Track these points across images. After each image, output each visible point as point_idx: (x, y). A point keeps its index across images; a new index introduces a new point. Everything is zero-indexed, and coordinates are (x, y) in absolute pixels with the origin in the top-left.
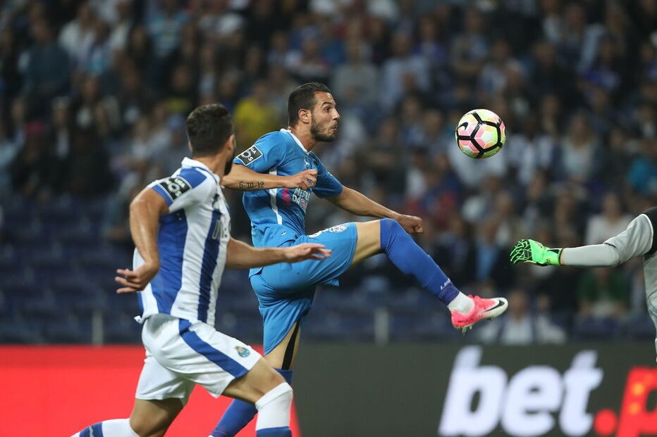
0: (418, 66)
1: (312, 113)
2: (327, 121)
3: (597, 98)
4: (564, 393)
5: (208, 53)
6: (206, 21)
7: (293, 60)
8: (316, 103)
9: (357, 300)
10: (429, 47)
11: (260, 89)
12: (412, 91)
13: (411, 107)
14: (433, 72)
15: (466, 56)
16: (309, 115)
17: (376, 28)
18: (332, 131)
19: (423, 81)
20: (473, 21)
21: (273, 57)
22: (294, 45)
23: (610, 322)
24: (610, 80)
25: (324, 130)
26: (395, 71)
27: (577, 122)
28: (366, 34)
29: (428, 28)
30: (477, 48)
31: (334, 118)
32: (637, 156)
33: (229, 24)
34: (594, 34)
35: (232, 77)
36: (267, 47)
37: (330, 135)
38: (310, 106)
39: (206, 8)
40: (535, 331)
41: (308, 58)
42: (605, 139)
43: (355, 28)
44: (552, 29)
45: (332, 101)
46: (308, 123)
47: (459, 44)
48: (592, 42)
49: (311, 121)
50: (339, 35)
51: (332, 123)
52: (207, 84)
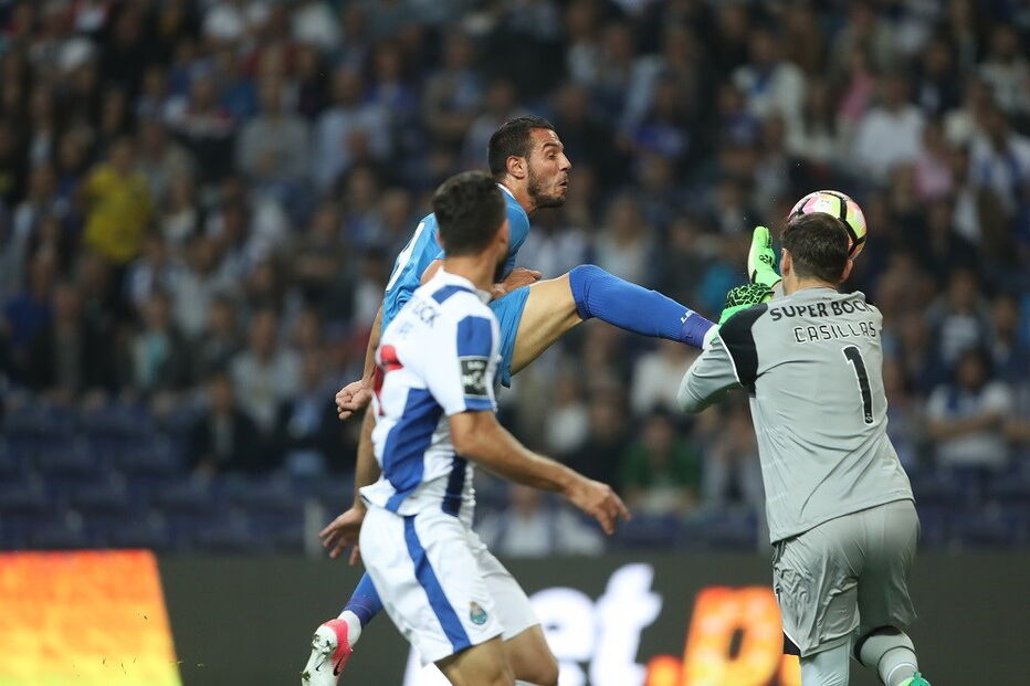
0: (373, 120)
1: (528, 161)
2: (552, 172)
3: (652, 170)
4: (599, 632)
5: (41, 100)
6: (38, 50)
7: (175, 110)
8: (532, 146)
9: (278, 488)
10: (389, 91)
11: (121, 151)
12: (362, 158)
13: (361, 184)
14: (396, 129)
15: (447, 106)
16: (524, 165)
17: (306, 62)
18: (559, 189)
19: (380, 144)
20: (456, 50)
21: (145, 107)
22: (177, 86)
23: (671, 521)
24: (672, 142)
25: (547, 188)
26: (335, 126)
27: (622, 209)
28: (290, 70)
29: (388, 61)
30: (465, 92)
31: (561, 168)
32: (713, 261)
33: (75, 53)
34: (646, 72)
35: (79, 137)
36: (134, 92)
37: (558, 195)
38: (523, 151)
39: (38, 29)
40: (554, 536)
41: (198, 107)
42: (663, 235)
43: (272, 60)
44: (583, 63)
45: (557, 142)
46: (522, 178)
47: (436, 86)
48: (644, 82)
49: (527, 176)
50: (249, 71)
51: (560, 176)
52: (40, 148)
